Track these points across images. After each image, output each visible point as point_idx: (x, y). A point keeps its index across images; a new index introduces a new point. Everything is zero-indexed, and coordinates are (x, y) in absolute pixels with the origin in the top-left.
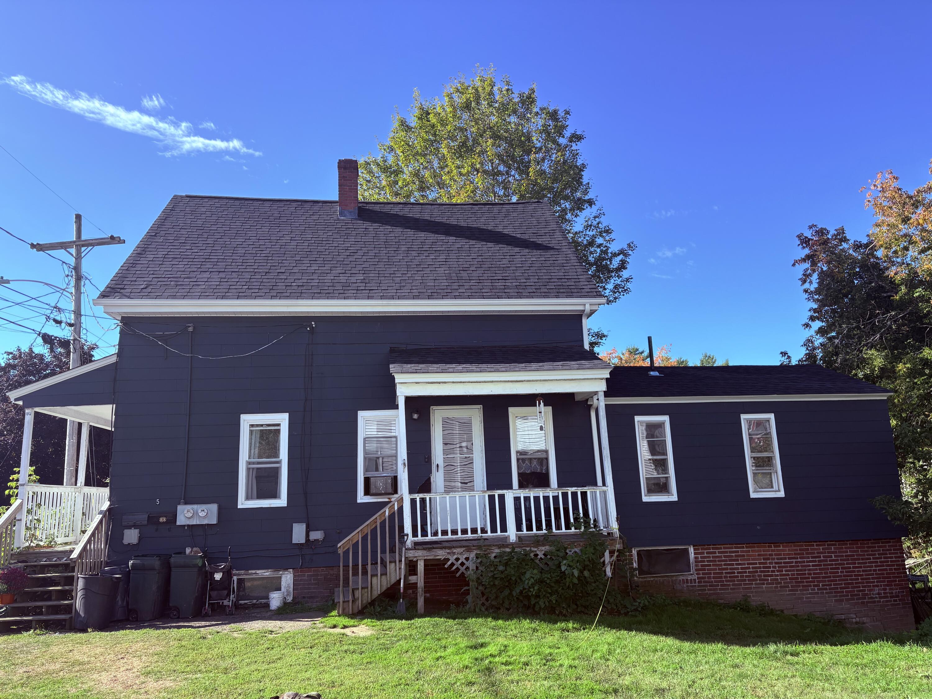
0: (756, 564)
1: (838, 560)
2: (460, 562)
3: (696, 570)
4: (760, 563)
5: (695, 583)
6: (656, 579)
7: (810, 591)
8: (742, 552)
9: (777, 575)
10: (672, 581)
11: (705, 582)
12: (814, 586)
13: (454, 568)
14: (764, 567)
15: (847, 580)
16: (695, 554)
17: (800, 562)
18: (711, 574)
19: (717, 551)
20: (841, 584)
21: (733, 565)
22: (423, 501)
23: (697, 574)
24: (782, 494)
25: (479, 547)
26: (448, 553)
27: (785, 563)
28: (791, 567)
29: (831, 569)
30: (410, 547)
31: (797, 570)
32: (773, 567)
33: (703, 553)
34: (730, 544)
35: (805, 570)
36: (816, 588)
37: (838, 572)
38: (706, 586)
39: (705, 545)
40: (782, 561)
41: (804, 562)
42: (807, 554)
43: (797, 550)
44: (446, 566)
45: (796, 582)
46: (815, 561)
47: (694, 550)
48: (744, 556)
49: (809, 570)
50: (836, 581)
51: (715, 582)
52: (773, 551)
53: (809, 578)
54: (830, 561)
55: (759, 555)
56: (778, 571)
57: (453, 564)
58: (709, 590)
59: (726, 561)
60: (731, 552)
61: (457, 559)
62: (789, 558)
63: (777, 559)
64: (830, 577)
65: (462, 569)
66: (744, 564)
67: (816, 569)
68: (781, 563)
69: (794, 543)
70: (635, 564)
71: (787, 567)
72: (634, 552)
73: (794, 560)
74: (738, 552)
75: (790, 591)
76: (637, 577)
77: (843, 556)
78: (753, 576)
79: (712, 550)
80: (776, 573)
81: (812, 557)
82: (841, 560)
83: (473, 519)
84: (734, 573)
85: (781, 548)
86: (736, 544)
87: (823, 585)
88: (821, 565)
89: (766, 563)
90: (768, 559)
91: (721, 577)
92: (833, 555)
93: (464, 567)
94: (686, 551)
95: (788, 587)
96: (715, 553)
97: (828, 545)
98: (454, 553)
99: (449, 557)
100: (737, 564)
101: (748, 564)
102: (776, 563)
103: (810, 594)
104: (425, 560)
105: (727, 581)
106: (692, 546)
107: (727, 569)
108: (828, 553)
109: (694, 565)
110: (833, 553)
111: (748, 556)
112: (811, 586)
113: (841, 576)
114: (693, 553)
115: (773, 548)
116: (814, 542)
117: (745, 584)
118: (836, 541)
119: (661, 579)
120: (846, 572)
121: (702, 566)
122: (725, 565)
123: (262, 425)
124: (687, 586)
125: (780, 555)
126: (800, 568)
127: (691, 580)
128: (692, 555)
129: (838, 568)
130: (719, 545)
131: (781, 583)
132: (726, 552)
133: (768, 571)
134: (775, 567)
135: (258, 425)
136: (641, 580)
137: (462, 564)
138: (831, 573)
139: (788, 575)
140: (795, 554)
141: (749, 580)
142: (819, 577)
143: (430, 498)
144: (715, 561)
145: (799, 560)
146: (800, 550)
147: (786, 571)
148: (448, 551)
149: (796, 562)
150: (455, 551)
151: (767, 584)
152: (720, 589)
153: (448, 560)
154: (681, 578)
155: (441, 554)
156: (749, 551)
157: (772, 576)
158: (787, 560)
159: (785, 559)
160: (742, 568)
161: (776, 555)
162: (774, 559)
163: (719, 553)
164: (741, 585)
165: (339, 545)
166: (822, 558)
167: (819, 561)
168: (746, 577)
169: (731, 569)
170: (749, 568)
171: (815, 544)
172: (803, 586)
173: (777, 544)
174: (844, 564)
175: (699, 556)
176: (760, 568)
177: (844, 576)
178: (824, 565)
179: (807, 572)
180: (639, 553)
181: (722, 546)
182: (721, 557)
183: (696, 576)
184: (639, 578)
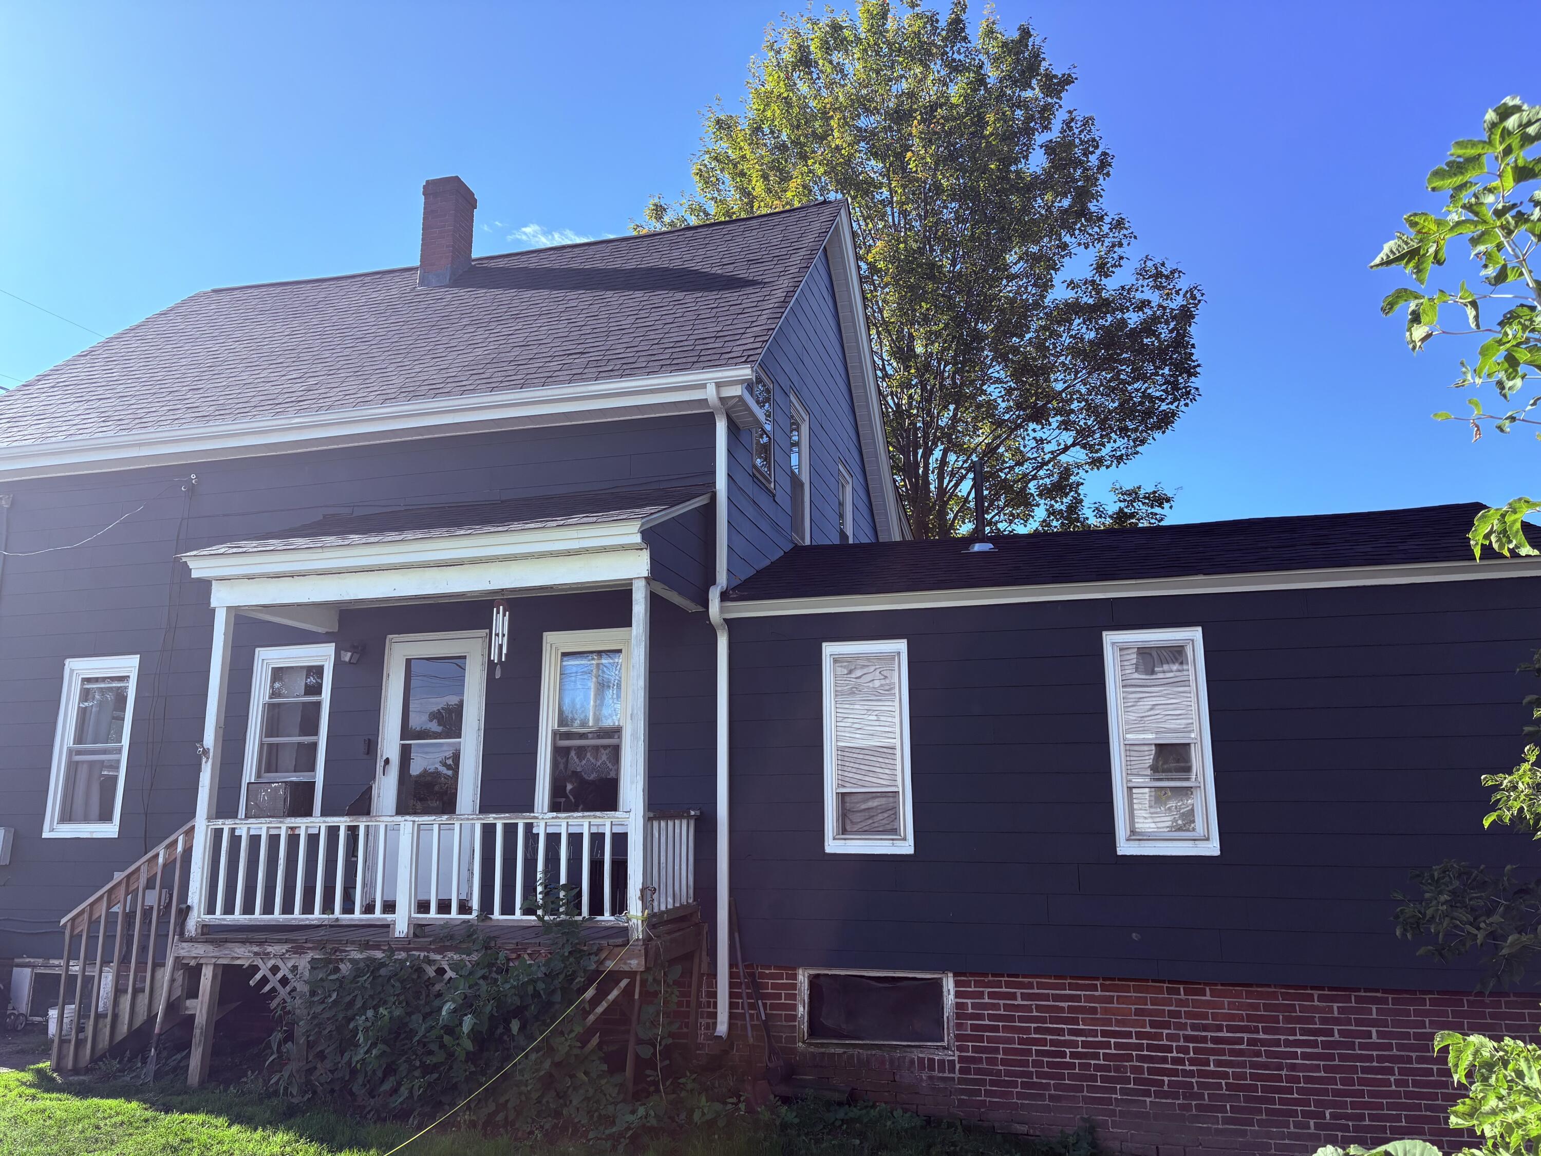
0: (1128, 1035)
1: (1389, 1047)
2: (279, 975)
3: (958, 1038)
4: (1139, 1035)
5: (952, 1070)
6: (850, 1051)
7: (1292, 1129)
8: (1089, 999)
9: (1191, 1074)
10: (892, 1061)
11: (979, 1071)
12: (1307, 1115)
13: (267, 988)
14: (1150, 1048)
15: (1418, 1107)
16: (958, 995)
17: (1263, 1043)
18: (996, 1050)
19: (1019, 992)
20: (1398, 1118)
21: (1060, 1032)
22: (353, 831)
23: (960, 1049)
24: (1212, 848)
25: (320, 945)
26: (256, 954)
27: (1215, 1040)
28: (1232, 1053)
29: (1365, 1070)
30: (193, 934)
31: (1254, 1065)
32: (1180, 1049)
33: (980, 995)
34: (1056, 977)
35: (1279, 1067)
36: (1312, 1122)
37: (1388, 1083)
38: (982, 1082)
39: (986, 975)
40: (1209, 1034)
41: (1277, 1043)
42: (1288, 1020)
43: (1256, 1007)
44: (252, 983)
45: (1248, 1099)
46: (1314, 1044)
47: (957, 984)
48: (1094, 1010)
49: (1293, 1067)
50: (1380, 1106)
51: (1008, 1073)
52: (1181, 1003)
53: (1290, 1091)
54: (1362, 1046)
55: (1139, 1012)
56: (1192, 1062)
57: (264, 980)
58: (988, 1093)
59: (1043, 1020)
60: (1057, 998)
61: (275, 969)
62: (1230, 1029)
63: (1194, 1027)
64: (1361, 1094)
65: (283, 992)
66: (1094, 1033)
67: (1317, 1068)
68: (1204, 1039)
69: (1250, 985)
70: (801, 1009)
71: (1222, 1052)
72: (803, 978)
73: (1246, 1036)
74: (1077, 998)
75: (1226, 1121)
76: (804, 1042)
77: (1407, 1036)
78: (1117, 1069)
79: (1004, 990)
80: (1188, 1068)
81: (1304, 1032)
82: (1400, 1047)
83: (444, 879)
84: (1063, 1055)
85: (1208, 998)
86: (1072, 978)
87: (1333, 1116)
88: (1331, 1057)
89: (1158, 1037)
90: (1166, 1025)
91: (1025, 1064)
92: (1374, 1030)
93: (288, 988)
94: (937, 986)
95: (1223, 1109)
96: (1013, 996)
97: (1359, 1000)
98: (268, 953)
99: (258, 962)
100: (1072, 1032)
101: (1105, 1034)
102: (1187, 1039)
103: (1291, 1136)
104: (215, 965)
105: (1040, 1075)
106: (951, 975)
107: (1043, 1042)
108: (1359, 1022)
109: (951, 1024)
110: (1374, 1023)
111: (1106, 1011)
112: (1294, 1114)
113: (1397, 1095)
114: (952, 992)
115: (1182, 996)
116: (1312, 988)
117: (1091, 1089)
118: (1384, 991)
119: (864, 1053)
120: (1416, 1084)
121: (974, 1028)
122: (1037, 1031)
123: (104, 679)
124: (931, 1078)
125: (1205, 1016)
126: (1263, 1059)
127: (942, 1062)
128: (949, 999)
129: (1390, 1071)
130: (1024, 976)
131: (1201, 1097)
132: (1046, 997)
133: (1164, 1060)
134: (1185, 1050)
135: (97, 680)
136: (812, 1049)
137: (284, 981)
138: (1362, 1082)
139: (1225, 1075)
140: (1250, 1018)
141: (1104, 1079)
142: (1325, 1092)
143: (367, 827)
144: (1011, 1019)
145: (1262, 1036)
146: (1267, 1007)
147: (1218, 1063)
148: (256, 949)
149: (1251, 1042)
150: (269, 949)
151: (1158, 1094)
152: (1020, 1095)
153: (256, 969)
154: (916, 1055)
155: (242, 955)
156: (1110, 1000)
157: (1174, 1073)
158: (1224, 1034)
159: (1219, 1028)
160: (1085, 1044)
161: (1189, 1015)
162: (1183, 1027)
163: (1024, 997)
164: (1080, 1089)
165: (63, 921)
166: (1337, 1037)
167: (1326, 1045)
168: (1098, 1068)
169: (1053, 1043)
170: (1107, 1045)
171: (1316, 993)
172: (1269, 1112)
173: (1194, 986)
174: (1409, 1060)
175: (969, 1001)
176: (1139, 1047)
177: (1408, 1095)
178: (1342, 1057)
179: (1284, 1073)
180: (814, 981)
181: (1035, 981)
182: (1028, 1008)
183: (957, 1053)
184: (810, 1044)
